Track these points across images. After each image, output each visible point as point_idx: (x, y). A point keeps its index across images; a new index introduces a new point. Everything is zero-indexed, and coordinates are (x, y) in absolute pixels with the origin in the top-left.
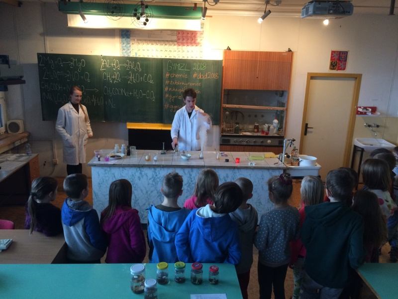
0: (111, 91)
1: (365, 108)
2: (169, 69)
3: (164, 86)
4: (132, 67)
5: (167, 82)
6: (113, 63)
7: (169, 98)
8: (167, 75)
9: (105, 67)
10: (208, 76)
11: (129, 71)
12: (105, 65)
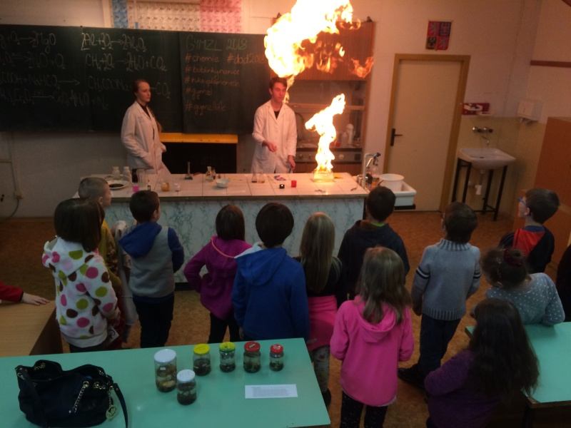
0: (101, 84)
1: (474, 105)
2: (189, 49)
3: (183, 74)
4: (132, 45)
5: (188, 69)
6: (101, 39)
7: (191, 93)
8: (188, 58)
9: (88, 45)
10: (250, 59)
11: (126, 51)
12: (88, 42)
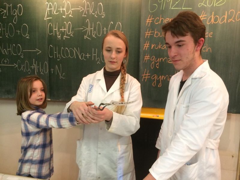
0: (59, 53)
2: (152, 10)
3: (142, 40)
4: (91, 12)
5: (148, 34)
6: (63, 8)
7: (150, 61)
8: (149, 21)
9: (50, 14)
10: (229, 17)
11: (85, 18)
12: (51, 11)
